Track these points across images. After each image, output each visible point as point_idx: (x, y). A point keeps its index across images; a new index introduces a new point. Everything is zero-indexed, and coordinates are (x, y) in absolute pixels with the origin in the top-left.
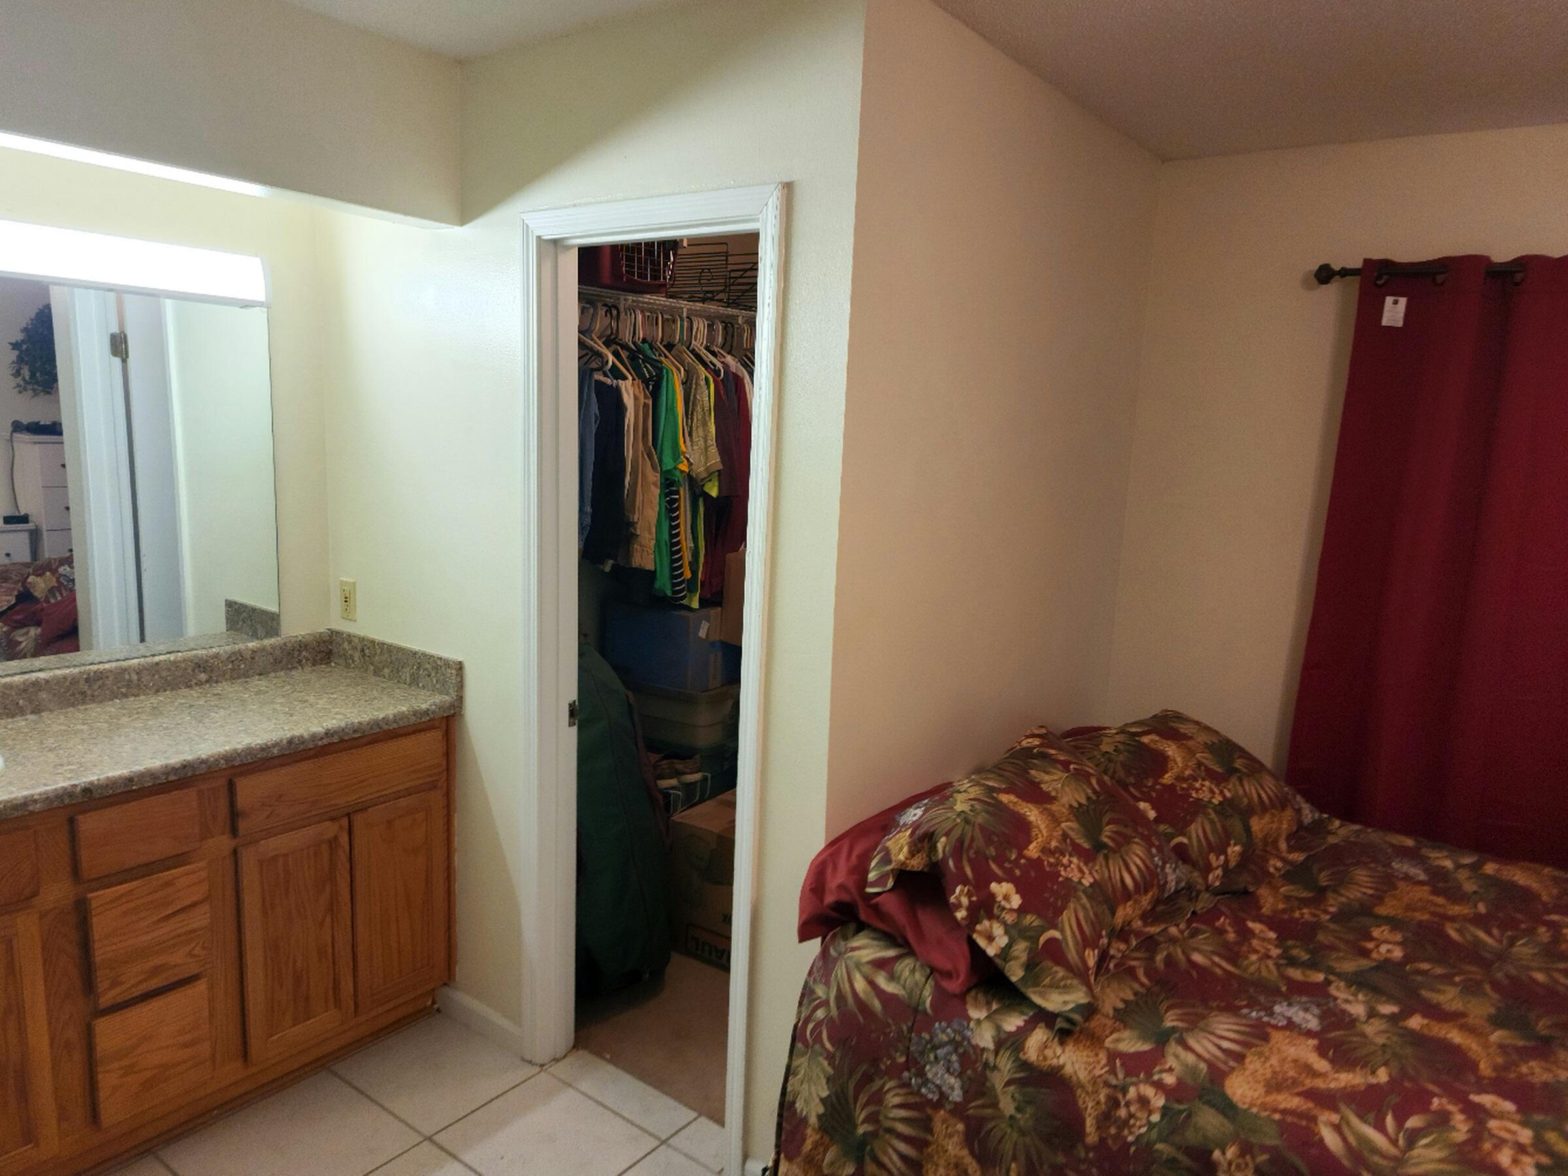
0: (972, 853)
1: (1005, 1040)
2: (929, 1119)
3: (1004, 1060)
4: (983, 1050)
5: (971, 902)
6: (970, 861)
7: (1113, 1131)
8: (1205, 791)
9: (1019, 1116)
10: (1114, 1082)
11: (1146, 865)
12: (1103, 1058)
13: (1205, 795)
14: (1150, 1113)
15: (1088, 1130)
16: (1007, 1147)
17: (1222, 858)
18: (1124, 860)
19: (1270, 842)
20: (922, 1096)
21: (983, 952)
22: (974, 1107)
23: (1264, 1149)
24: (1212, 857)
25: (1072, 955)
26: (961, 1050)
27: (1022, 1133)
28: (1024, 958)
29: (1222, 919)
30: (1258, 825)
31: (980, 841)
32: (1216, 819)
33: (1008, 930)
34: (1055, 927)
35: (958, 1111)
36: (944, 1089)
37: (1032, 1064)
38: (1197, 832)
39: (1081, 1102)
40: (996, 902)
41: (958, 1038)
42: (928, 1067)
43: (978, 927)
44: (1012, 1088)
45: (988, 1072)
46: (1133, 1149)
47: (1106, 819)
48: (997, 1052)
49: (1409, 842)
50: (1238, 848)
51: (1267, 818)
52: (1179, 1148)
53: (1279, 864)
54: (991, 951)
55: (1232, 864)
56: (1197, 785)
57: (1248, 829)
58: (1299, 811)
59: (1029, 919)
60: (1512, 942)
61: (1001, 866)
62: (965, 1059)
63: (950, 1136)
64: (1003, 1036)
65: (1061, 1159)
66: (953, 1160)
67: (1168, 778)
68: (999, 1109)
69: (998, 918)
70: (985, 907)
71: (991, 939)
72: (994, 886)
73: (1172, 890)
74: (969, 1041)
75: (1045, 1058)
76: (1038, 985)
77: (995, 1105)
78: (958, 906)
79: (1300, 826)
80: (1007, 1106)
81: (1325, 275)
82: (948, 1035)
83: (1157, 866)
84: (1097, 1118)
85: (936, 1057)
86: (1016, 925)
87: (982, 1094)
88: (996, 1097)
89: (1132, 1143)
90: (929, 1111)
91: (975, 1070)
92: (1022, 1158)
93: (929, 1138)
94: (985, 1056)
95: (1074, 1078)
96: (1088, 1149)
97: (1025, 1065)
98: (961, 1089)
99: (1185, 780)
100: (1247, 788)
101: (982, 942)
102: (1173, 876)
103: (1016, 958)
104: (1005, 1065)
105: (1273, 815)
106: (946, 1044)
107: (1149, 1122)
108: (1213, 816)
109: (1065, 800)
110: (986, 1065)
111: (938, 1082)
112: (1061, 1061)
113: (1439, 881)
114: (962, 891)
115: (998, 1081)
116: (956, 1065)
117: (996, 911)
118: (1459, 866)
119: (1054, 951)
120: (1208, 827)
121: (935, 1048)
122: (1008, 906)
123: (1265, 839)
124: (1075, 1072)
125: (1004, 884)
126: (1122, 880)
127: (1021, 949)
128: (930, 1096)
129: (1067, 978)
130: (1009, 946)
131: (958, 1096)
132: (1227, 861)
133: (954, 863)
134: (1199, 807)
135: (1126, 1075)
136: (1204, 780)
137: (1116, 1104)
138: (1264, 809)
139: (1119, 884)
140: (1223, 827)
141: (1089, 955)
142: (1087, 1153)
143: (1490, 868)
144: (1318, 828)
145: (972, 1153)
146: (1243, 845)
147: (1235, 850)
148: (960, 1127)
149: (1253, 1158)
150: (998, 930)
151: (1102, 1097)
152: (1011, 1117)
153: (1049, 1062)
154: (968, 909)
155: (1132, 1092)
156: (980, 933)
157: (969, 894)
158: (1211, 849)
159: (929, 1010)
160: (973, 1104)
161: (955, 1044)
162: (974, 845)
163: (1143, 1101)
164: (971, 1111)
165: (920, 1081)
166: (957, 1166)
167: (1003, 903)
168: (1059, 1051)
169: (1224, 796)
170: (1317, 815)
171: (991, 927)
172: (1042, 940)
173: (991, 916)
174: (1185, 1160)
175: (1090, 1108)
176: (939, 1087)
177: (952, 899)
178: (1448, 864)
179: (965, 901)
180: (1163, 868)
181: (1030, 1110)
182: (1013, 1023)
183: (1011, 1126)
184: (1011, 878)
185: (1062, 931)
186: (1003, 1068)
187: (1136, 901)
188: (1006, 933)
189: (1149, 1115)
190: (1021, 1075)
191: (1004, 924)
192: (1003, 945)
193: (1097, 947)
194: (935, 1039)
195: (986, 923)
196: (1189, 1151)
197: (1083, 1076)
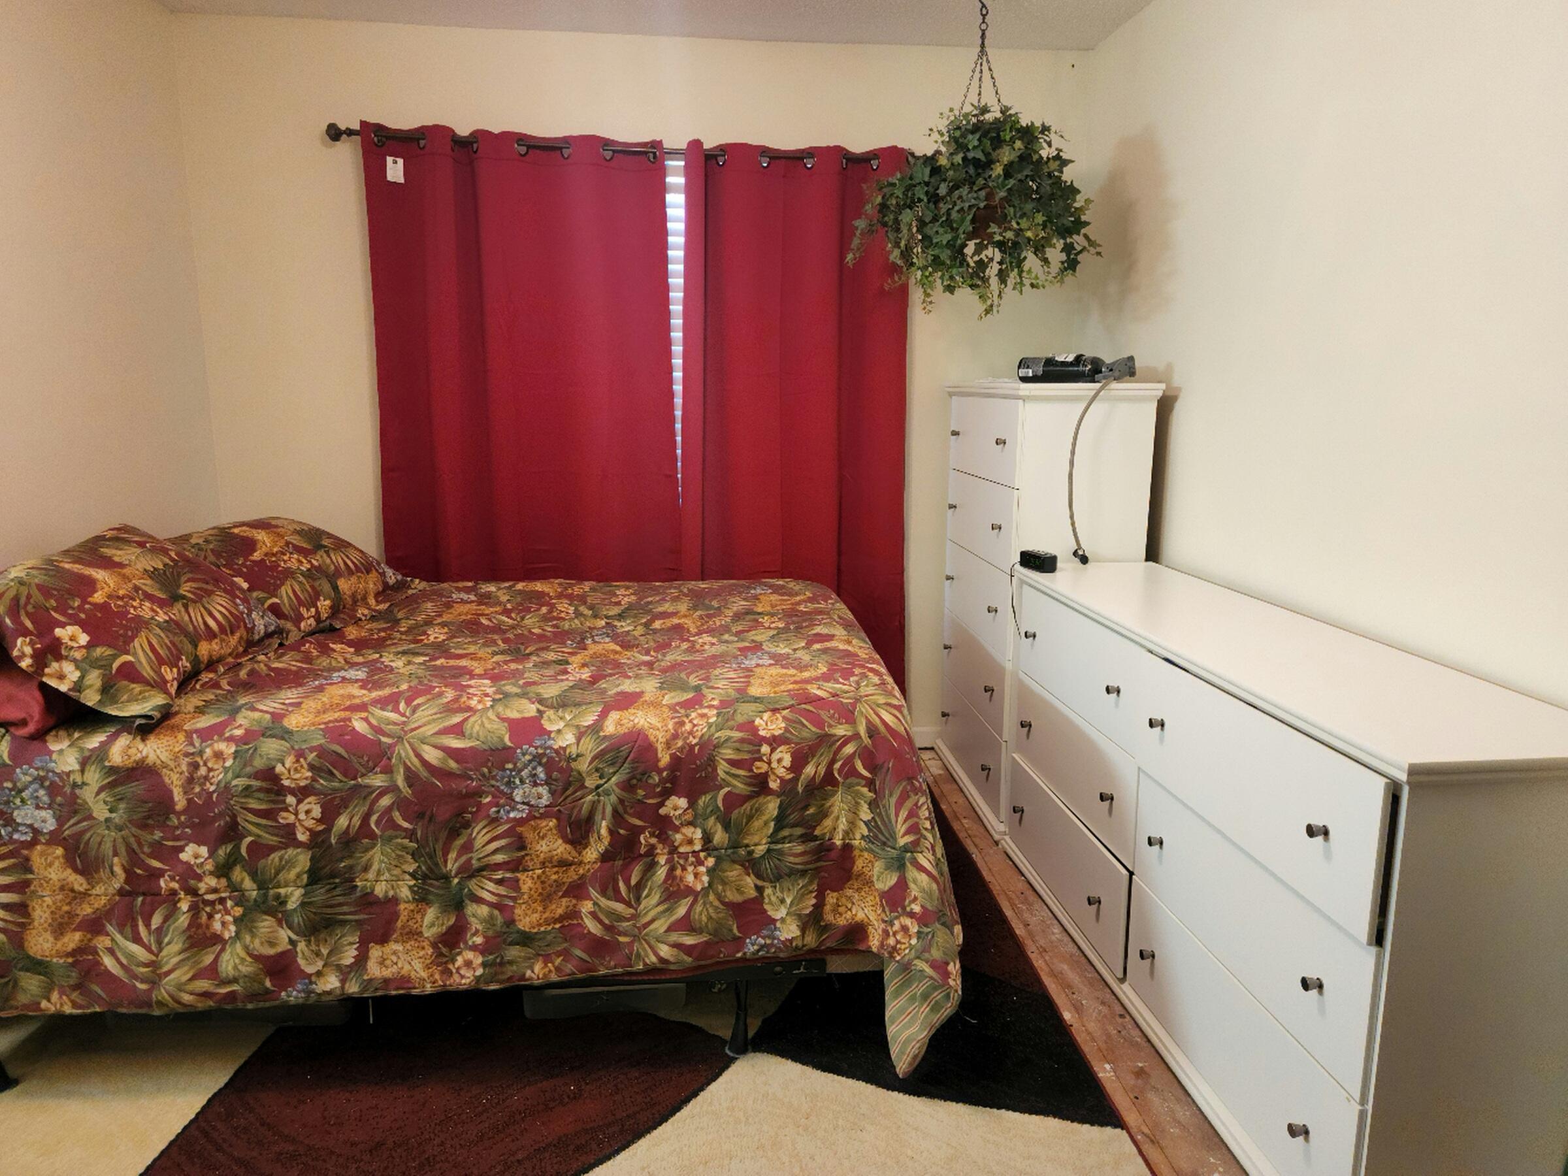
0: (30, 608)
1: (89, 758)
2: (27, 859)
3: (91, 774)
4: (68, 774)
5: (34, 650)
6: (28, 615)
7: (197, 789)
8: (292, 561)
9: (113, 815)
10: (192, 750)
11: (230, 612)
12: (181, 737)
13: (293, 564)
14: (224, 760)
15: (176, 799)
16: (107, 848)
17: (313, 610)
18: (205, 608)
19: (358, 599)
20: (16, 841)
21: (56, 691)
22: (68, 828)
23: (312, 749)
24: (303, 611)
25: (147, 671)
26: (47, 783)
27: (120, 828)
28: (98, 683)
29: (307, 645)
30: (344, 585)
31: (37, 596)
32: (304, 581)
33: (77, 664)
34: (127, 653)
35: (55, 838)
36: (36, 826)
37: (118, 767)
38: (286, 594)
39: (167, 780)
40: (62, 644)
41: (42, 773)
42: (15, 813)
43: (47, 670)
44: (103, 795)
45: (77, 791)
46: (215, 795)
47: (183, 579)
48: (82, 771)
49: (470, 584)
50: (328, 602)
51: (354, 579)
52: (249, 777)
53: (366, 612)
54: (63, 688)
55: (324, 616)
56: (285, 558)
57: (335, 588)
58: (383, 574)
59: (99, 651)
60: (523, 618)
61: (64, 614)
62: (53, 790)
63: (50, 865)
64: (87, 754)
65: (158, 835)
66: (58, 885)
67: (257, 556)
68: (94, 818)
69: (66, 658)
70: (51, 650)
71: (61, 677)
72: (58, 632)
73: (262, 632)
74: (53, 772)
75: (130, 757)
76: (116, 703)
77: (90, 817)
78: (23, 656)
79: (386, 586)
80: (100, 812)
81: (335, 133)
82: (30, 775)
83: (242, 613)
84: (183, 786)
85: (23, 801)
86: (85, 659)
87: (76, 812)
88: (90, 809)
89: (214, 792)
90: (25, 852)
91: (64, 795)
92: (122, 850)
93: (30, 876)
94: (71, 779)
95: (158, 762)
96: (178, 814)
97: (113, 770)
98: (54, 817)
99: (274, 555)
100: (334, 558)
101: (53, 683)
102: (261, 623)
103: (90, 686)
104: (94, 777)
105: (359, 577)
106: (31, 783)
107: (225, 768)
108: (301, 579)
109: (140, 566)
110: (75, 785)
111: (29, 822)
112: (144, 754)
113: (485, 599)
114: (23, 643)
115: (88, 795)
116: (46, 799)
117: (64, 652)
118: (499, 589)
119: (130, 673)
120: (297, 588)
121: (20, 791)
122: (75, 645)
123: (353, 596)
124: (158, 757)
125: (68, 628)
126: (205, 623)
127: (94, 678)
128: (23, 838)
129: (145, 691)
130: (82, 678)
131: (51, 825)
132: (317, 612)
133: (11, 620)
134: (289, 574)
135: (203, 741)
136: (291, 553)
137: (195, 766)
138: (351, 573)
139: (202, 627)
140: (312, 587)
141: (166, 671)
142: (179, 819)
143: (520, 586)
144: (400, 586)
145: (76, 870)
146: (333, 601)
147: (324, 604)
148: (59, 851)
149: (305, 759)
150: (68, 668)
151: (184, 768)
152: (107, 820)
153: (133, 759)
154: (32, 657)
155: (208, 752)
156: (50, 675)
157: (32, 644)
158: (301, 603)
159: (8, 761)
160: (66, 826)
161: (40, 780)
162: (32, 601)
163: (218, 755)
164: (67, 832)
165: (10, 829)
166: (62, 888)
167: (70, 643)
168: (141, 746)
169: (312, 564)
170: (399, 577)
171: (61, 668)
172: (115, 666)
173: (59, 657)
174: (256, 783)
175: (175, 782)
176: (31, 826)
177: (15, 653)
178: (493, 589)
179: (28, 650)
180: (249, 615)
181: (122, 806)
182: (95, 741)
183: (108, 828)
184: (75, 621)
185: (135, 655)
186: (90, 782)
187: (222, 640)
188: (77, 668)
189: (224, 762)
190: (110, 779)
191: (75, 661)
192: (75, 679)
193: (177, 666)
194: (18, 784)
195: (55, 665)
196: (257, 775)
197: (165, 756)
